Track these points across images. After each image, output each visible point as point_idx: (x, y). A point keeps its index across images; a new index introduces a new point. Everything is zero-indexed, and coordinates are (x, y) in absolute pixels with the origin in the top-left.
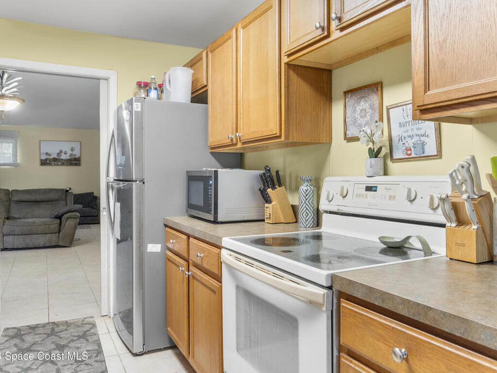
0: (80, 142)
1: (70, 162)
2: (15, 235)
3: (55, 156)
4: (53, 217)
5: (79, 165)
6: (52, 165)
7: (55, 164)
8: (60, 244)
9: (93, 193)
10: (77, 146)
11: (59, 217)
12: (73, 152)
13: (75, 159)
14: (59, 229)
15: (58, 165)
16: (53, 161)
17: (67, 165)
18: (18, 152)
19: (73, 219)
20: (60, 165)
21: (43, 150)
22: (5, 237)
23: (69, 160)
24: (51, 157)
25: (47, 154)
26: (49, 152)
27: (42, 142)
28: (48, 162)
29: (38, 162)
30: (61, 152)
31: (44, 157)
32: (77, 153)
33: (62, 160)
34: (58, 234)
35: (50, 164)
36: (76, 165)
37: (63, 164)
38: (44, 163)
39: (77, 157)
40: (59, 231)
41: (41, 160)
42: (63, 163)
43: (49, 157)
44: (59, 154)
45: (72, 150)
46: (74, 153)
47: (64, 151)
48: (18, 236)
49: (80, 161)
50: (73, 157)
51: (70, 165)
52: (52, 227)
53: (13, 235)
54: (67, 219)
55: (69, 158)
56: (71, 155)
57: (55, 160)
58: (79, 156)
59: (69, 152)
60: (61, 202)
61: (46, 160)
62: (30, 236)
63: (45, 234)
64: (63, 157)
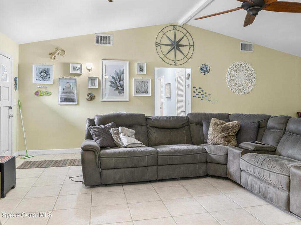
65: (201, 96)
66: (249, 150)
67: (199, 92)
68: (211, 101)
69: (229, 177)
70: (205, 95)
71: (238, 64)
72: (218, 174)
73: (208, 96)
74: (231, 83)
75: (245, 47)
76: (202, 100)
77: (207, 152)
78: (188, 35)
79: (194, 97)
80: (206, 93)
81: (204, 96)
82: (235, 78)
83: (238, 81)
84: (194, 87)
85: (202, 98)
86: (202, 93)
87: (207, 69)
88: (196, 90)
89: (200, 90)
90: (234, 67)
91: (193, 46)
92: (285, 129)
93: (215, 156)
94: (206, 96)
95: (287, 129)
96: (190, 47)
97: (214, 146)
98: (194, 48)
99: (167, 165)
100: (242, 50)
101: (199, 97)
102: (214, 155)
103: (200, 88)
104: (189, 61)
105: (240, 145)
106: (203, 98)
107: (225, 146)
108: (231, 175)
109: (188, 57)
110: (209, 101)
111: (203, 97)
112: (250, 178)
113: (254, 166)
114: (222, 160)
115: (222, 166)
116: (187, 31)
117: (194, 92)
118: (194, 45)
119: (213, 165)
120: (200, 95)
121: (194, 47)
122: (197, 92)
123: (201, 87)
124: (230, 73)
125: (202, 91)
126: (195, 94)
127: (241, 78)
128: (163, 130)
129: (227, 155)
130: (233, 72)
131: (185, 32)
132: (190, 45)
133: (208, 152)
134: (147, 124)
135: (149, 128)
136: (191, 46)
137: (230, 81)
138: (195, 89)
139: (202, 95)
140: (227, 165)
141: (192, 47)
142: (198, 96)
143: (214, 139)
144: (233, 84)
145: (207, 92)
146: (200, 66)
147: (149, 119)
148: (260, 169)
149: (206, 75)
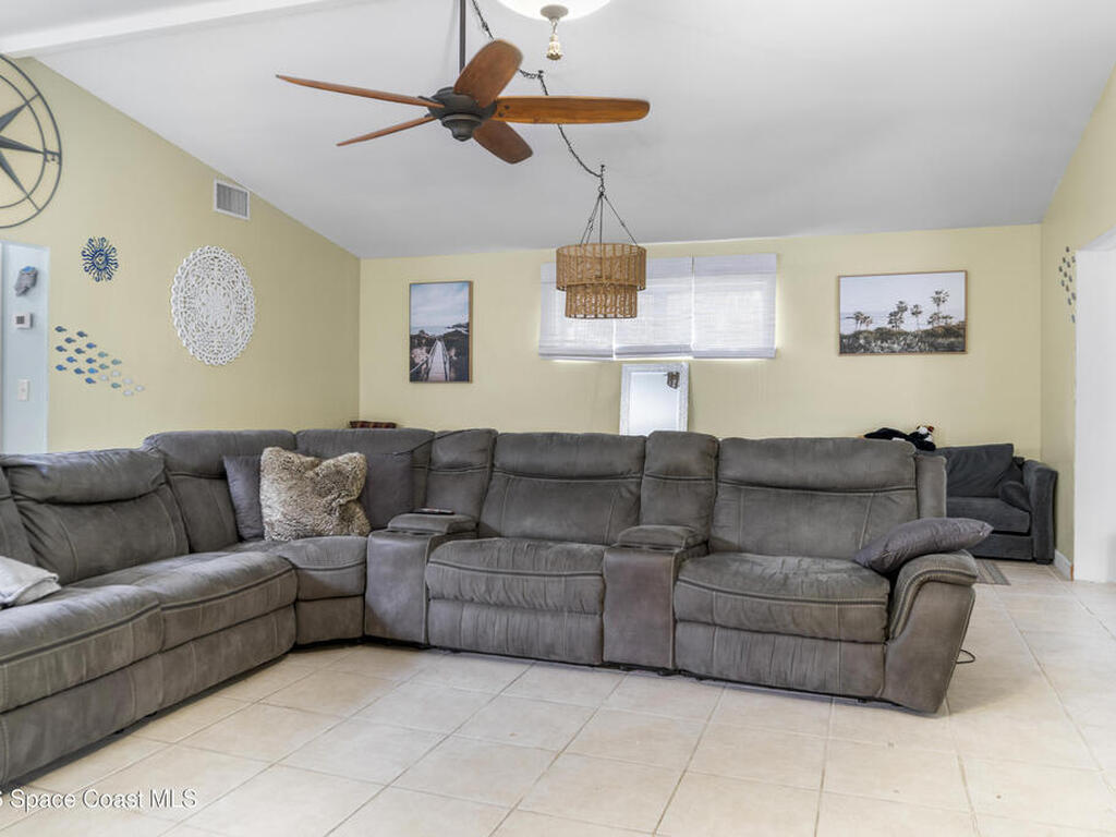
0: (966, 272)
1: (931, 340)
2: (715, 625)
3: (884, 324)
4: (862, 559)
5: (963, 350)
6: (873, 352)
7: (882, 348)
8: (889, 694)
9: (1010, 447)
10: (954, 287)
11: (889, 572)
12: (942, 305)
13: (949, 331)
14: (887, 628)
15: (893, 352)
16: (876, 340)
17: (921, 351)
18: (778, 315)
19: (947, 588)
20: (900, 352)
21: (849, 308)
22: (680, 627)
23: (929, 334)
24: (872, 328)
25: (858, 317)
26: (865, 310)
27: (842, 279)
28: (862, 341)
29: (833, 344)
30: (902, 309)
31: (849, 328)
32: (954, 311)
33: (906, 334)
34: (877, 649)
35: (867, 350)
36: (951, 349)
37: (908, 349)
38: (850, 345)
39: (954, 322)
40: (887, 636)
41: (842, 337)
42: (909, 346)
43: (863, 327)
44: (895, 316)
45: (938, 300)
46: (944, 309)
47: (910, 306)
48: (724, 633)
49: (964, 336)
50: (942, 323)
51: (930, 352)
52: (855, 613)
53: (708, 624)
54: (922, 584)
55: (930, 327)
56: (935, 317)
57: (883, 335)
58: (962, 319)
59: (929, 308)
60: (894, 495)
61: (856, 335)
62: (771, 637)
63: (825, 639)
64: (910, 324)
65: (85, 367)
66: (437, 534)
67: (79, 351)
68: (120, 386)
69: (377, 632)
70: (100, 361)
71: (206, 255)
72: (337, 634)
73: (112, 366)
74: (187, 323)
75: (227, 196)
76: (89, 381)
77: (295, 567)
78: (37, 105)
79: (60, 368)
80: (101, 355)
81: (94, 366)
82: (197, 304)
83: (208, 317)
84: (60, 329)
85: (88, 375)
86: (91, 353)
87: (107, 260)
88: (69, 341)
89: (81, 343)
90: (195, 264)
91: (56, 158)
92: (493, 465)
93: (328, 573)
94: (102, 367)
95: (497, 464)
96: (45, 160)
97: (314, 543)
98: (63, 167)
99: (187, 642)
100: (219, 207)
101: (78, 371)
102: (322, 570)
103: (81, 334)
104: (41, 214)
105: (389, 525)
106: (93, 377)
107: (344, 538)
108: (384, 626)
109: (40, 197)
110: (115, 386)
111: (92, 371)
112: (468, 615)
113: (486, 574)
114: (350, 582)
115: (349, 603)
116: (35, 87)
117: (60, 349)
118: (60, 155)
119: (318, 605)
120: (81, 360)
121: (60, 163)
122: (71, 348)
123: (86, 332)
124: (182, 283)
125: (90, 346)
126: (65, 355)
127: (216, 305)
128: (87, 511)
129: (365, 562)
130: (192, 280)
131: (29, 92)
132: (46, 152)
133: (300, 566)
134: (13, 492)
135: (31, 510)
136: (49, 157)
137: (184, 315)
138: (64, 336)
139: (90, 361)
140: (363, 595)
141: (53, 160)
142: (75, 366)
143: (303, 520)
144: (192, 326)
145: (105, 352)
146: (84, 244)
147: (22, 470)
148: (510, 576)
149: (103, 282)
